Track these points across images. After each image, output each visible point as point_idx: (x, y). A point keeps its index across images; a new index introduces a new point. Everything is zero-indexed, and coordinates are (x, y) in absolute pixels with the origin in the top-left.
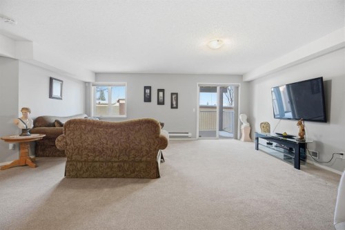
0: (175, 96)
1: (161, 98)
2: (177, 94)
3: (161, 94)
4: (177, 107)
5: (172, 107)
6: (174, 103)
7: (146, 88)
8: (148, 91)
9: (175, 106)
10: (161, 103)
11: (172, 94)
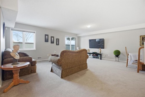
0: (58, 40)
1: (52, 41)
2: (59, 39)
3: (52, 39)
4: (58, 45)
5: (57, 45)
6: (57, 43)
7: (46, 35)
8: (47, 37)
9: (58, 44)
10: (52, 42)
11: (57, 39)
